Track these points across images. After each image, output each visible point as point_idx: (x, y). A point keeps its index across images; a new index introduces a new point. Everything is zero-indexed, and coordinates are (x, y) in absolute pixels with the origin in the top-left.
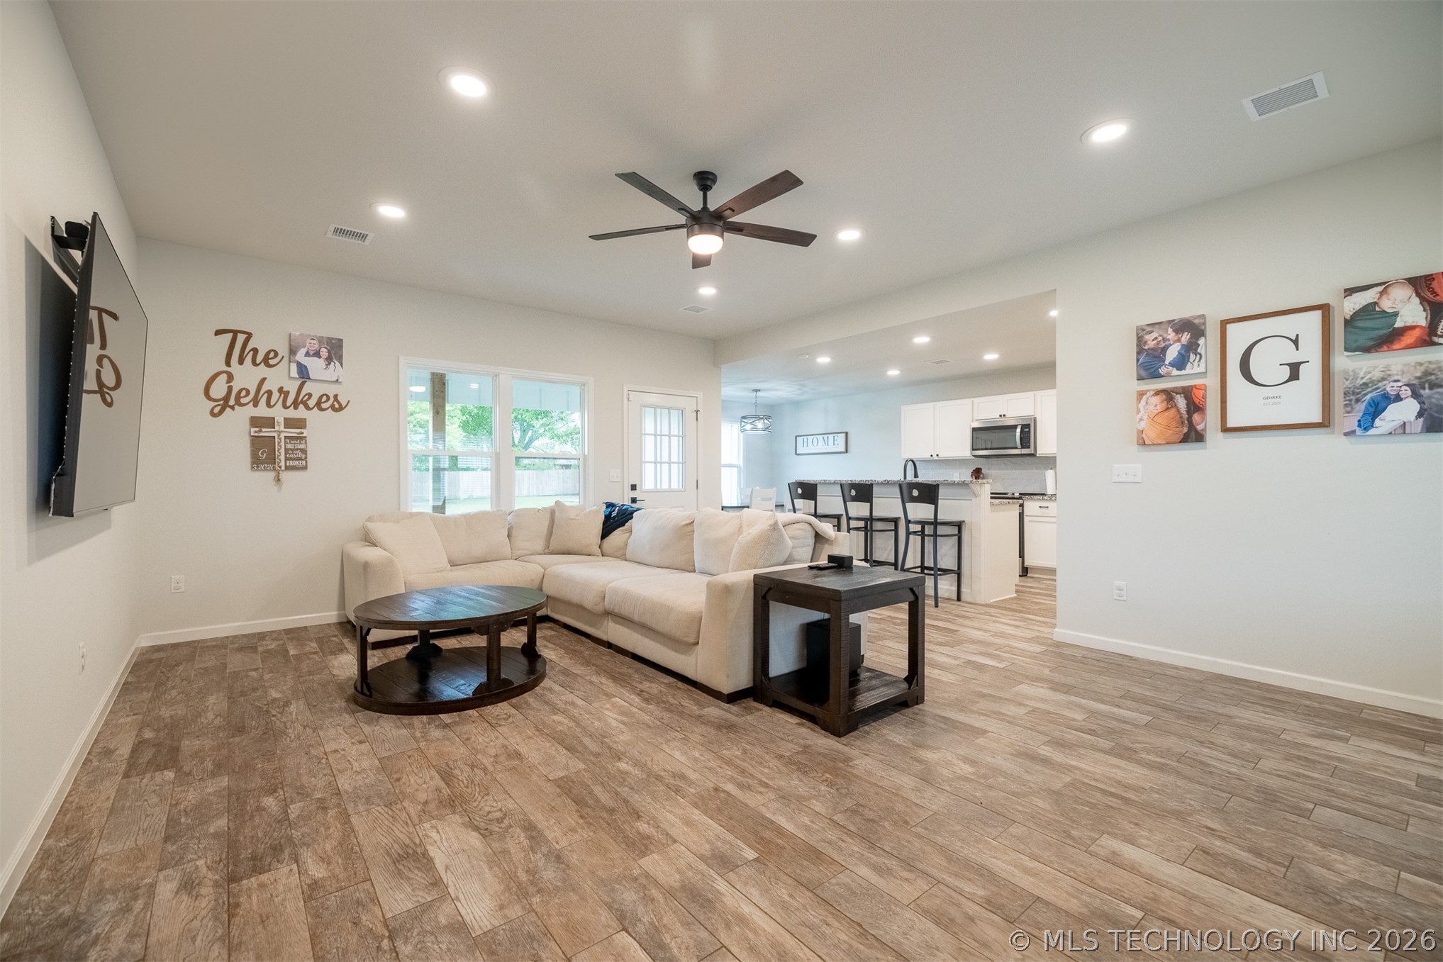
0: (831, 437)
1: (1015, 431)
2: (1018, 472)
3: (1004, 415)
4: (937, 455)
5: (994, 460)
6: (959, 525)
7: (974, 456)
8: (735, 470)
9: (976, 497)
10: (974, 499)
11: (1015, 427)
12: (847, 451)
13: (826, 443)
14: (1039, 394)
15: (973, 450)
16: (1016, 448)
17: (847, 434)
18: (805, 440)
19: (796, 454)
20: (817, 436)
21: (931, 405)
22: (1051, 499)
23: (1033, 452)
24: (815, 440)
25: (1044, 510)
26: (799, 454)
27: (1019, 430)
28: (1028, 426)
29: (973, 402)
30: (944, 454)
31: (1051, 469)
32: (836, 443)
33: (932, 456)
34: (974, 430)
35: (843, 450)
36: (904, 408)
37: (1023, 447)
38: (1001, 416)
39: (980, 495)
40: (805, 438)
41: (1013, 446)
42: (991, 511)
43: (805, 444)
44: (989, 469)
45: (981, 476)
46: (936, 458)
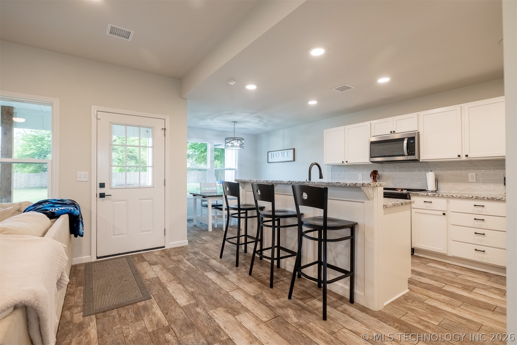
0: (286, 151)
1: (403, 143)
2: (404, 173)
3: (394, 132)
4: (347, 162)
5: (386, 165)
6: (353, 227)
7: (372, 162)
8: (234, 171)
9: (369, 200)
10: (366, 202)
11: (403, 139)
12: (294, 160)
13: (283, 155)
14: (422, 113)
15: (371, 157)
16: (404, 155)
17: (294, 149)
18: (273, 154)
19: (268, 162)
20: (279, 152)
21: (342, 128)
22: (434, 196)
23: (417, 159)
24: (278, 154)
25: (428, 204)
26: (269, 163)
27: (405, 142)
28: (413, 138)
29: (371, 123)
30: (352, 161)
31: (431, 171)
32: (288, 155)
33: (343, 162)
34: (372, 143)
35: (292, 159)
36: (325, 131)
37: (409, 154)
38: (391, 132)
39: (373, 198)
40: (272, 153)
41: (401, 153)
42: (385, 214)
43: (273, 156)
44: (383, 171)
45: (377, 176)
46: (346, 164)
